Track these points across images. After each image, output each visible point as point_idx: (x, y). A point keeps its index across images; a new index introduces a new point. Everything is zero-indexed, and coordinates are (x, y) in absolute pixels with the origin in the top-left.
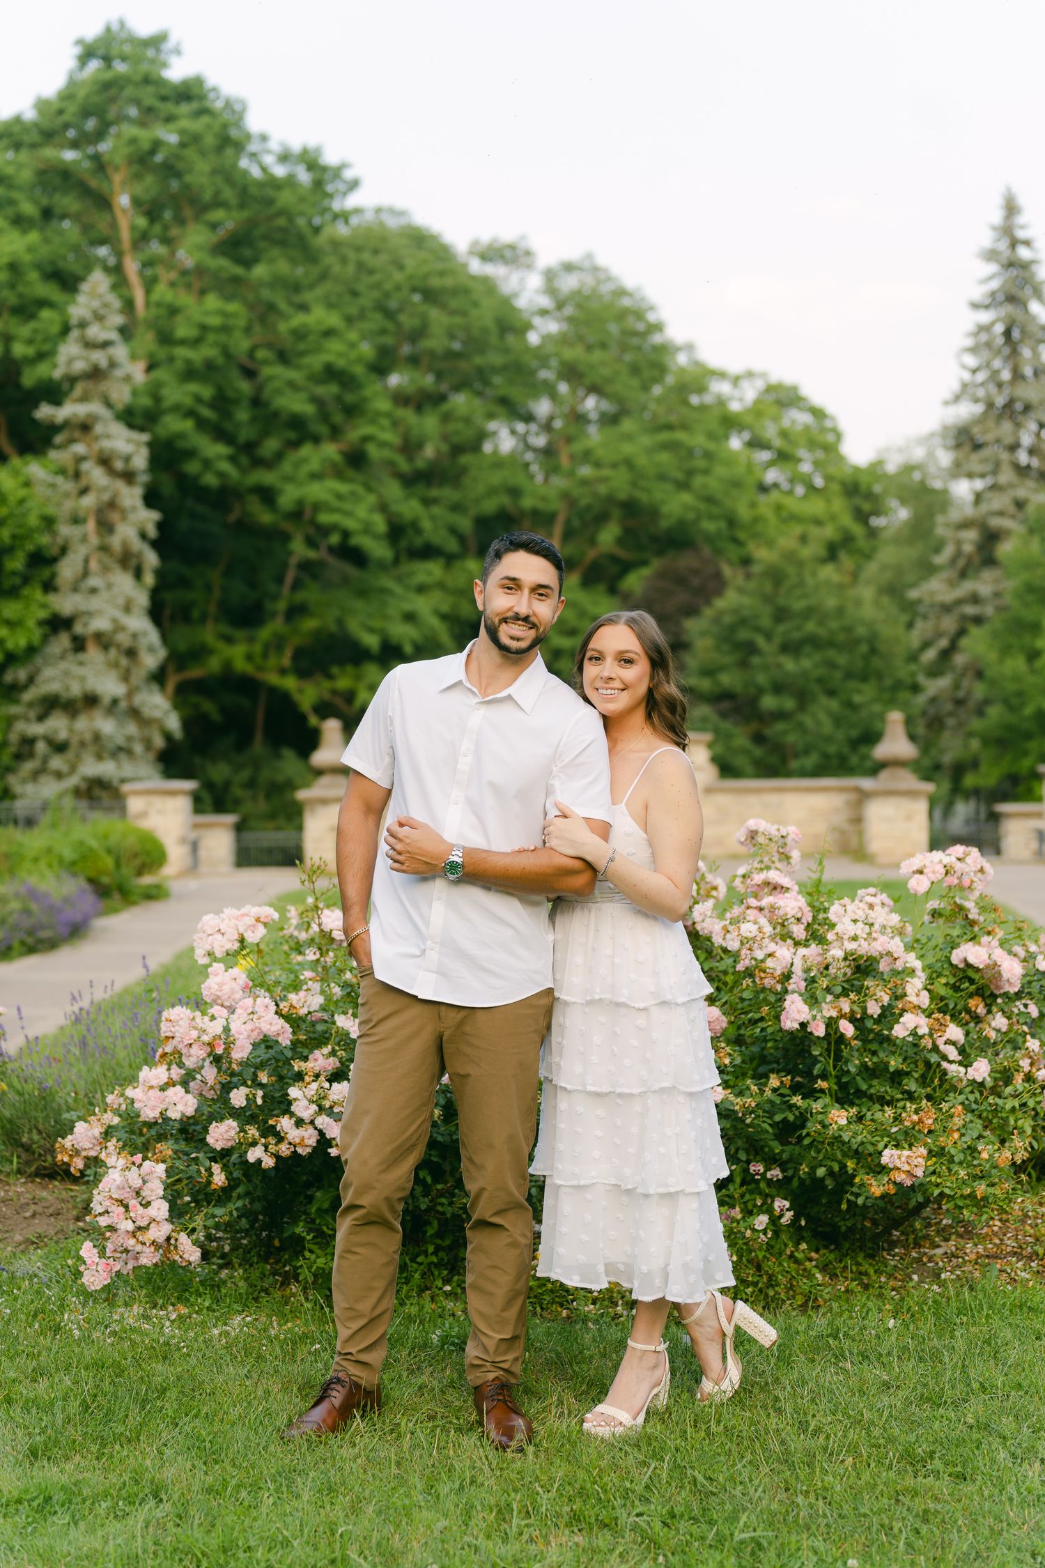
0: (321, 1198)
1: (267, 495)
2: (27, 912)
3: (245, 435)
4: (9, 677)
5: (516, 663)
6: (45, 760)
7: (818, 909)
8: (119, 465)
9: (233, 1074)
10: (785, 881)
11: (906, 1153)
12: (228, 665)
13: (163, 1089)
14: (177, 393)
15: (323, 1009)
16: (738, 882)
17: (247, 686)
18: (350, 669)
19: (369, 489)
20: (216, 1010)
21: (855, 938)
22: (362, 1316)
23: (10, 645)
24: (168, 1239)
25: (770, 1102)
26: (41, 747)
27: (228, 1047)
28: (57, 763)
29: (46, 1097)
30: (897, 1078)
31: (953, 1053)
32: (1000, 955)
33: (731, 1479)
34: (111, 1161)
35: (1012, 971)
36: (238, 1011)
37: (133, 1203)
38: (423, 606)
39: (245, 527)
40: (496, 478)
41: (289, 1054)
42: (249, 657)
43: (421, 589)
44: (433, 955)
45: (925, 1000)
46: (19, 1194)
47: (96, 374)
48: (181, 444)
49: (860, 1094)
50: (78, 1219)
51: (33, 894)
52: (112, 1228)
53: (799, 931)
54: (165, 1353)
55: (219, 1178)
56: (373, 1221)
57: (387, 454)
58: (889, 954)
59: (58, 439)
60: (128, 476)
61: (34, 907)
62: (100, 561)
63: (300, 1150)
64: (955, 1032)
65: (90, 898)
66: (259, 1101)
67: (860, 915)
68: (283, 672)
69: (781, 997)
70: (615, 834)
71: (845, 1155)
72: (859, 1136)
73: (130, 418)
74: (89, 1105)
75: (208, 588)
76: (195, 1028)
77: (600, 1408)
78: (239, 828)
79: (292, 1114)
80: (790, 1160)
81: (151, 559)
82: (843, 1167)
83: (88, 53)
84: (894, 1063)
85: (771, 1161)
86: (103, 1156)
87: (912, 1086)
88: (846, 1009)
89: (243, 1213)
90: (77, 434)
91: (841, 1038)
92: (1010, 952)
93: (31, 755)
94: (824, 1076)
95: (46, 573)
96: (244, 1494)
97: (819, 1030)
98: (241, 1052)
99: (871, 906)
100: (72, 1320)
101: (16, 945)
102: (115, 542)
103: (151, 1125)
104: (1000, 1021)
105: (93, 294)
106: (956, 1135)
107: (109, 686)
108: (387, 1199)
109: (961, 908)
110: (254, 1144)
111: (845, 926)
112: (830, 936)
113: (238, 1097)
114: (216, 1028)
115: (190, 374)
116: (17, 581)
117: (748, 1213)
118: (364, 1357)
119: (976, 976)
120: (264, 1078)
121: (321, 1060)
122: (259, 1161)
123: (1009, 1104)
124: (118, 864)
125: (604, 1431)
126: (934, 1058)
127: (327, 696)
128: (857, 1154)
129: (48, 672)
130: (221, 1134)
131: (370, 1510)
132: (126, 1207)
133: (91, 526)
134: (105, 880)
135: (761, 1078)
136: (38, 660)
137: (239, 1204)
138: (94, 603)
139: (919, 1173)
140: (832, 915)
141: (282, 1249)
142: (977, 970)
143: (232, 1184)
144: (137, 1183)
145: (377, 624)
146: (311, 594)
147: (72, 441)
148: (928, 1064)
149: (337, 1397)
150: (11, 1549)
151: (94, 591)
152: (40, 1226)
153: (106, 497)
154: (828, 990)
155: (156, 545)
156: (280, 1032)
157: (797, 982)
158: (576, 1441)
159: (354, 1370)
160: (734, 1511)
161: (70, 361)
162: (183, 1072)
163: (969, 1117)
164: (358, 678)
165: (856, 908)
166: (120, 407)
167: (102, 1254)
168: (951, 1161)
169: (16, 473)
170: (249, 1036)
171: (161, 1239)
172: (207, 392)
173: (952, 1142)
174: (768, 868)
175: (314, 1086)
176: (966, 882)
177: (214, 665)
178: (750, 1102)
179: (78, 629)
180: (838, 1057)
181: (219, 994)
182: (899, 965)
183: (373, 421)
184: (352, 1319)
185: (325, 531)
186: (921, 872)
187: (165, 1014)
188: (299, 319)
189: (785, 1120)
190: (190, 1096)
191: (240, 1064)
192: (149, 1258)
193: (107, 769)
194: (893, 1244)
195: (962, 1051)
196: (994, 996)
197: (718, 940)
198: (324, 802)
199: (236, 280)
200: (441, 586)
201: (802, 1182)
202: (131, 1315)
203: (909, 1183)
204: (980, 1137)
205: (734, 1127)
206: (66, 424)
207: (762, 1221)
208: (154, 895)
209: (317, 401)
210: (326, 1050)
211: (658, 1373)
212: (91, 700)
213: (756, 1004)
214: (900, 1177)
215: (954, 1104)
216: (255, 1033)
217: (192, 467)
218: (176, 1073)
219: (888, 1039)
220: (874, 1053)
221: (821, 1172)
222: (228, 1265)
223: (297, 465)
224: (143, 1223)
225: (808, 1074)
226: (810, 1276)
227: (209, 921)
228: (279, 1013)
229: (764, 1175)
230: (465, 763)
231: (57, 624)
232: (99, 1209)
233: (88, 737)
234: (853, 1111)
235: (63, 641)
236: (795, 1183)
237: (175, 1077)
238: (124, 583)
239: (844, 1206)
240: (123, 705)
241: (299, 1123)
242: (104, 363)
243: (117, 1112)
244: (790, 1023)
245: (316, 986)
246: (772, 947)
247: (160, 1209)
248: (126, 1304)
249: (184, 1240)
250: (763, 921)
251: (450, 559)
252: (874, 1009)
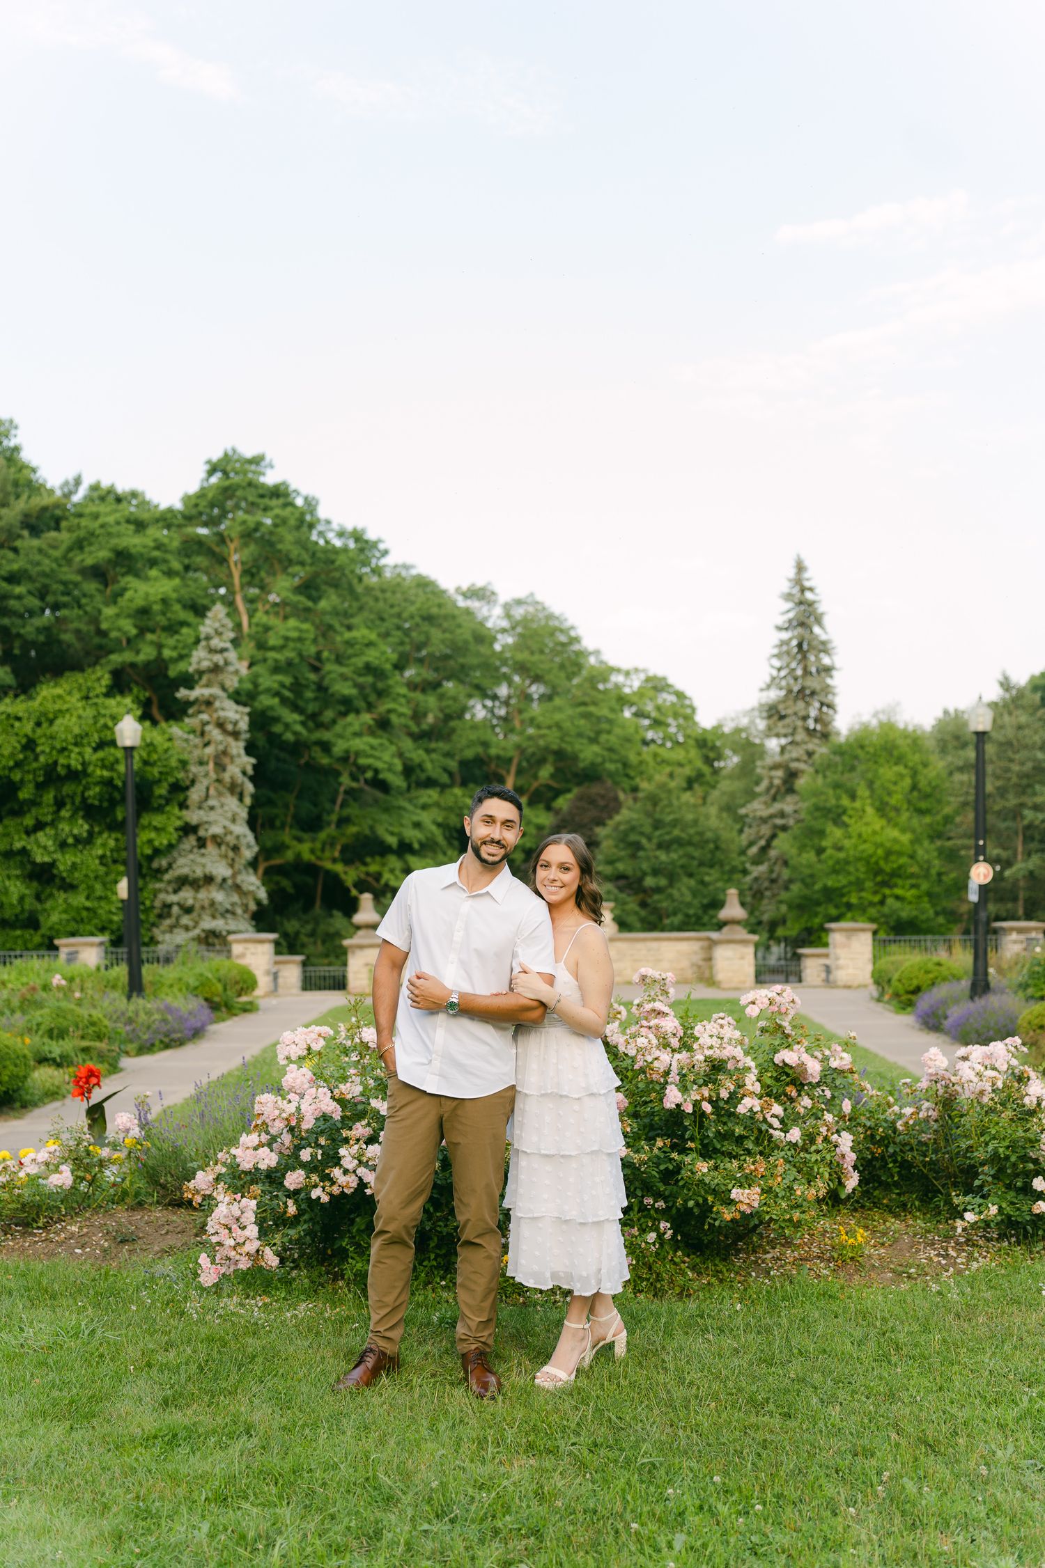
0: (360, 1222)
1: (326, 747)
2: (164, 1021)
3: (311, 708)
4: (155, 865)
5: (491, 870)
6: (178, 918)
7: (687, 1028)
8: (230, 727)
9: (302, 1139)
10: (666, 1009)
11: (747, 1191)
12: (298, 856)
13: (255, 1149)
14: (269, 681)
15: (362, 1094)
16: (634, 1008)
17: (311, 869)
18: (378, 858)
19: (391, 743)
20: (291, 1096)
21: (711, 1047)
22: (387, 1306)
23: (156, 843)
24: (258, 1251)
25: (658, 1158)
26: (175, 909)
27: (299, 1120)
28: (185, 920)
29: (176, 1153)
30: (740, 1140)
31: (776, 1123)
32: (806, 1058)
33: (634, 1418)
34: (220, 1198)
35: (814, 1068)
36: (306, 1097)
37: (234, 1227)
38: (426, 818)
39: (312, 767)
40: (473, 736)
41: (339, 1125)
42: (312, 851)
43: (424, 807)
44: (437, 1064)
45: (757, 1088)
46: (158, 1218)
47: (216, 669)
48: (270, 713)
49: (716, 1151)
50: (196, 1235)
51: (169, 1009)
52: (220, 1244)
53: (675, 1043)
54: (254, 1330)
55: (292, 1209)
56: (396, 1241)
57: (403, 720)
58: (734, 1058)
59: (191, 711)
60: (235, 735)
61: (170, 1018)
62: (216, 789)
63: (346, 1190)
64: (777, 1109)
65: (207, 1011)
66: (319, 1157)
67: (715, 1032)
68: (334, 861)
69: (664, 1088)
70: (558, 982)
71: (706, 1192)
72: (715, 1180)
73: (238, 697)
74: (206, 1159)
75: (286, 806)
76: (277, 1108)
77: (546, 1369)
78: (304, 964)
79: (341, 1166)
80: (670, 1195)
81: (250, 788)
82: (705, 1200)
83: (213, 469)
84: (738, 1131)
85: (658, 1196)
86: (215, 1194)
87: (750, 1145)
88: (706, 1095)
89: (309, 1233)
90: (203, 708)
91: (703, 1114)
92: (812, 1056)
93: (169, 915)
94: (692, 1139)
95: (181, 797)
96: (307, 1431)
97: (689, 1109)
98: (308, 1124)
99: (722, 1026)
100: (193, 1307)
101: (157, 1043)
102: (226, 777)
103: (246, 1173)
104: (806, 1102)
105: (215, 619)
106: (779, 1179)
107: (221, 870)
108: (405, 1227)
109: (780, 1026)
110: (315, 1186)
111: (705, 1040)
112: (695, 1046)
113: (305, 1155)
114: (291, 1108)
115: (276, 669)
116: (163, 802)
117: (643, 1231)
118: (388, 1334)
119: (790, 1072)
120: (322, 1141)
121: (360, 1129)
122: (319, 1198)
123: (814, 1157)
124: (225, 989)
125: (549, 1385)
126: (764, 1127)
127: (363, 876)
128: (714, 1192)
129: (181, 861)
130: (294, 1179)
131: (392, 1442)
132: (230, 1229)
133: (211, 765)
134: (216, 999)
135: (651, 1140)
136: (175, 854)
137: (305, 1226)
138: (212, 816)
139: (756, 1204)
140: (696, 1033)
141: (333, 1256)
142: (791, 1067)
143: (301, 1212)
144: (238, 1213)
145: (396, 830)
146: (353, 810)
147: (200, 712)
148: (760, 1131)
149: (370, 1362)
150: (150, 1471)
151: (212, 808)
152: (172, 1240)
153: (221, 748)
154: (694, 1082)
155: (252, 779)
156: (334, 1111)
157: (674, 1077)
158: (530, 1391)
159: (381, 1343)
160: (637, 1441)
161: (199, 663)
162: (269, 1137)
163: (788, 1166)
164: (384, 865)
165: (712, 1027)
166: (231, 690)
167: (213, 1262)
168: (777, 1196)
169: (164, 732)
170: (313, 1114)
171: (253, 1252)
172: (288, 680)
173: (777, 1184)
174: (654, 1000)
175: (356, 1147)
176: (783, 1010)
177: (290, 855)
178: (644, 1157)
179: (201, 833)
180: (701, 1126)
181: (293, 1085)
182: (740, 1065)
183: (394, 700)
184: (380, 1308)
185: (363, 769)
186: (754, 1003)
187: (258, 1098)
188: (348, 635)
189: (667, 1169)
190: (273, 1154)
191: (307, 1131)
192: (244, 1264)
193: (219, 924)
194: (738, 1251)
195: (782, 1122)
196: (802, 1085)
197: (622, 1049)
198: (361, 947)
199: (307, 610)
200: (437, 805)
201: (678, 1210)
202: (231, 1303)
203: (749, 1211)
204: (795, 1179)
205: (633, 1174)
206: (196, 701)
207: (652, 1236)
208: (248, 1009)
209: (360, 687)
210: (364, 1122)
211: (584, 1343)
212: (209, 879)
213: (647, 1092)
214: (743, 1208)
215: (778, 1158)
216: (317, 1112)
217: (277, 729)
218: (264, 1138)
219: (733, 1115)
220: (725, 1124)
221: (691, 1204)
222: (297, 1267)
223: (345, 727)
224: (241, 1241)
225: (682, 1137)
226: (684, 1274)
227: (287, 1036)
228: (333, 1098)
229: (653, 1206)
230: (458, 936)
231: (188, 829)
232: (212, 1231)
233: (206, 903)
234: (712, 1163)
235: (192, 840)
236: (674, 1211)
237: (264, 1141)
238: (232, 803)
239: (706, 1227)
240: (230, 882)
241: (346, 1172)
242: (221, 663)
243: (224, 1164)
244: (669, 1104)
245: (358, 1079)
246: (657, 1053)
247: (253, 1231)
248: (229, 1296)
249: (268, 1252)
250: (651, 1036)
251: (443, 787)
252: (724, 1094)
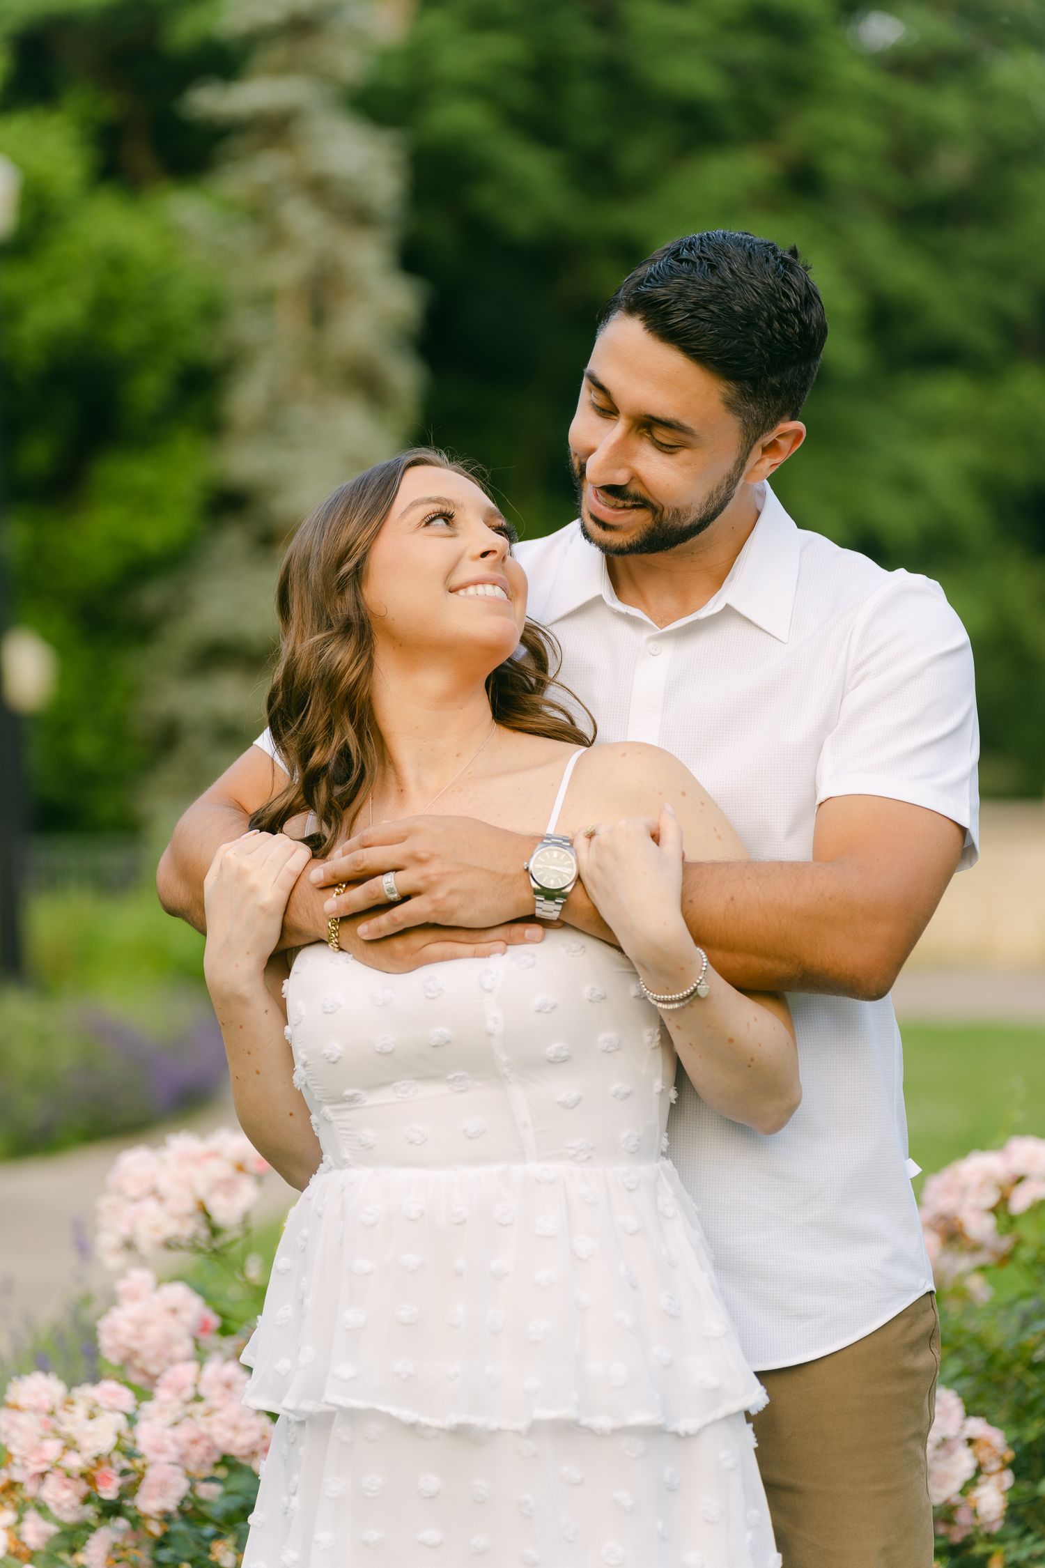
27: (131, 1481)
36: (162, 1394)
76: (57, 1434)
114: (102, 1436)
156: (258, 1448)
162: (53, 1529)
170: (184, 1457)
181: (136, 1345)
187: (13, 1393)
216: (198, 1452)
218: (36, 1532)
